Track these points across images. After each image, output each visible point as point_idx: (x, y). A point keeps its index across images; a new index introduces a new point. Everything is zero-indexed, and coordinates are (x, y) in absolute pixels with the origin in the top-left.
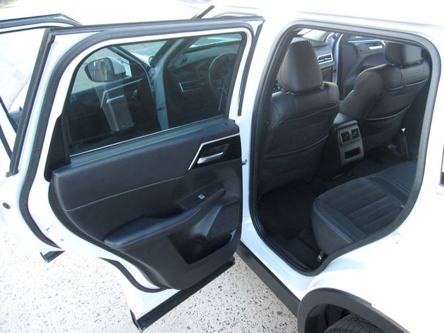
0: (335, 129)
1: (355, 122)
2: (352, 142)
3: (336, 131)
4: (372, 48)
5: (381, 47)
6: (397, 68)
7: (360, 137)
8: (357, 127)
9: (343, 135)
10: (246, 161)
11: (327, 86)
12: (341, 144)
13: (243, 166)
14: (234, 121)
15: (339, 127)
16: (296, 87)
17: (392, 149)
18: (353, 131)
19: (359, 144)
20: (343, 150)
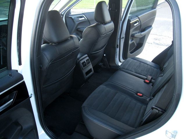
0: (78, 61)
1: (86, 55)
2: (87, 67)
3: (79, 62)
4: (80, 19)
5: (83, 18)
6: (102, 25)
7: (90, 63)
8: (88, 58)
9: (83, 63)
10: (32, 94)
11: (72, 37)
12: (82, 69)
13: (31, 99)
14: (17, 71)
15: (80, 59)
16: (55, 40)
17: (101, 65)
18: (87, 60)
19: (91, 67)
20: (84, 72)
